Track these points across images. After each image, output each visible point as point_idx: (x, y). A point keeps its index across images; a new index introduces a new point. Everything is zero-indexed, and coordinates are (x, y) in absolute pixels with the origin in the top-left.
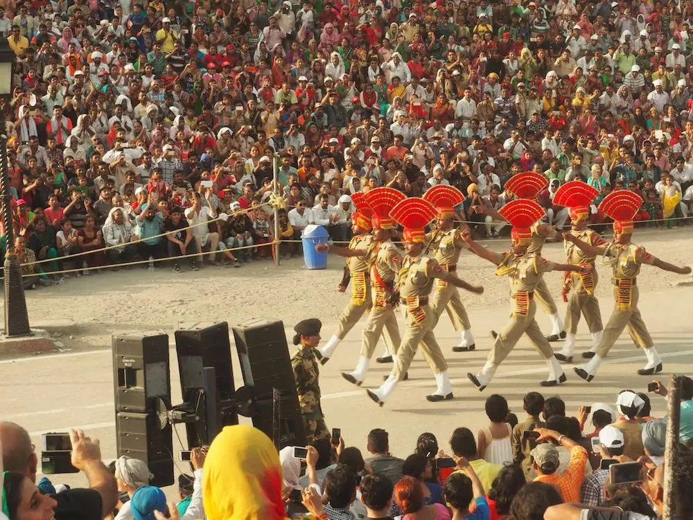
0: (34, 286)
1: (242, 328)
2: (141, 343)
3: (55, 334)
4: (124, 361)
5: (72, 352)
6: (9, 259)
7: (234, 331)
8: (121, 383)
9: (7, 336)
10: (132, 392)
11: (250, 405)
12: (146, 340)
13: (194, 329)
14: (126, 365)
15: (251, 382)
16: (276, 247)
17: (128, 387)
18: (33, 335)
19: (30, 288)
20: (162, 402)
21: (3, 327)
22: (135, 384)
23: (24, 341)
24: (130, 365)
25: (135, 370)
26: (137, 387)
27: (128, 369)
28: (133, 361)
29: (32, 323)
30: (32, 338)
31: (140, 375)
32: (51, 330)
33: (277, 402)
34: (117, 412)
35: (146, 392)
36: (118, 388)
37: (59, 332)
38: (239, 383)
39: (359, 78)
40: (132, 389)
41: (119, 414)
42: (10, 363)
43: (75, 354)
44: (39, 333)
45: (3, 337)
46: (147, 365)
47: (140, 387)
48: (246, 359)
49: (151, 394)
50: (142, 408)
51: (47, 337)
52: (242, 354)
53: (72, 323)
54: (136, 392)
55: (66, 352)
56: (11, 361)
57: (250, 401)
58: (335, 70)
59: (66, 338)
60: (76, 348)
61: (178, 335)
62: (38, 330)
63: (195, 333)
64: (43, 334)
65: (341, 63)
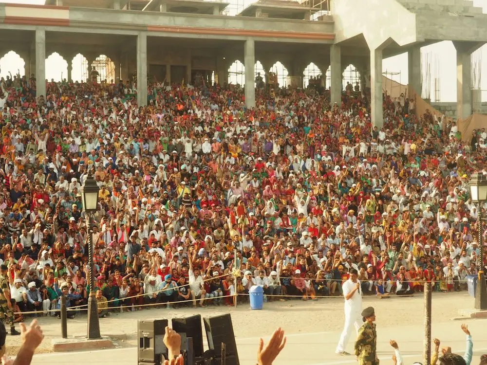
0: (105, 316)
1: (208, 317)
2: (153, 324)
3: (115, 339)
4: (143, 333)
5: (122, 348)
6: (91, 297)
7: (204, 319)
8: (141, 346)
9: (88, 338)
10: (147, 351)
11: (212, 361)
12: (156, 322)
13: (182, 318)
14: (144, 335)
15: (212, 347)
16: (235, 297)
17: (145, 348)
18: (102, 339)
19: (103, 317)
20: (163, 357)
21: (86, 335)
22: (149, 347)
23: (96, 342)
24: (147, 336)
25: (149, 338)
26: (150, 348)
27: (146, 338)
28: (148, 333)
29: (101, 333)
30: (101, 340)
31: (152, 341)
32: (112, 337)
33: (224, 350)
34: (139, 362)
35: (154, 351)
36: (140, 349)
37: (116, 338)
38: (206, 348)
39: (282, 213)
40: (147, 349)
41: (139, 364)
42: (88, 353)
43: (125, 349)
44: (105, 338)
45: (86, 339)
46: (156, 336)
47: (151, 348)
48: (210, 334)
49: (158, 352)
50: (153, 360)
51: (110, 340)
52: (208, 332)
53: (123, 334)
54: (150, 351)
55: (120, 348)
56: (89, 352)
57: (212, 358)
58: (270, 209)
59: (120, 341)
60: (125, 346)
61: (173, 320)
62: (105, 336)
63: (183, 319)
64: (107, 338)
65: (273, 206)
